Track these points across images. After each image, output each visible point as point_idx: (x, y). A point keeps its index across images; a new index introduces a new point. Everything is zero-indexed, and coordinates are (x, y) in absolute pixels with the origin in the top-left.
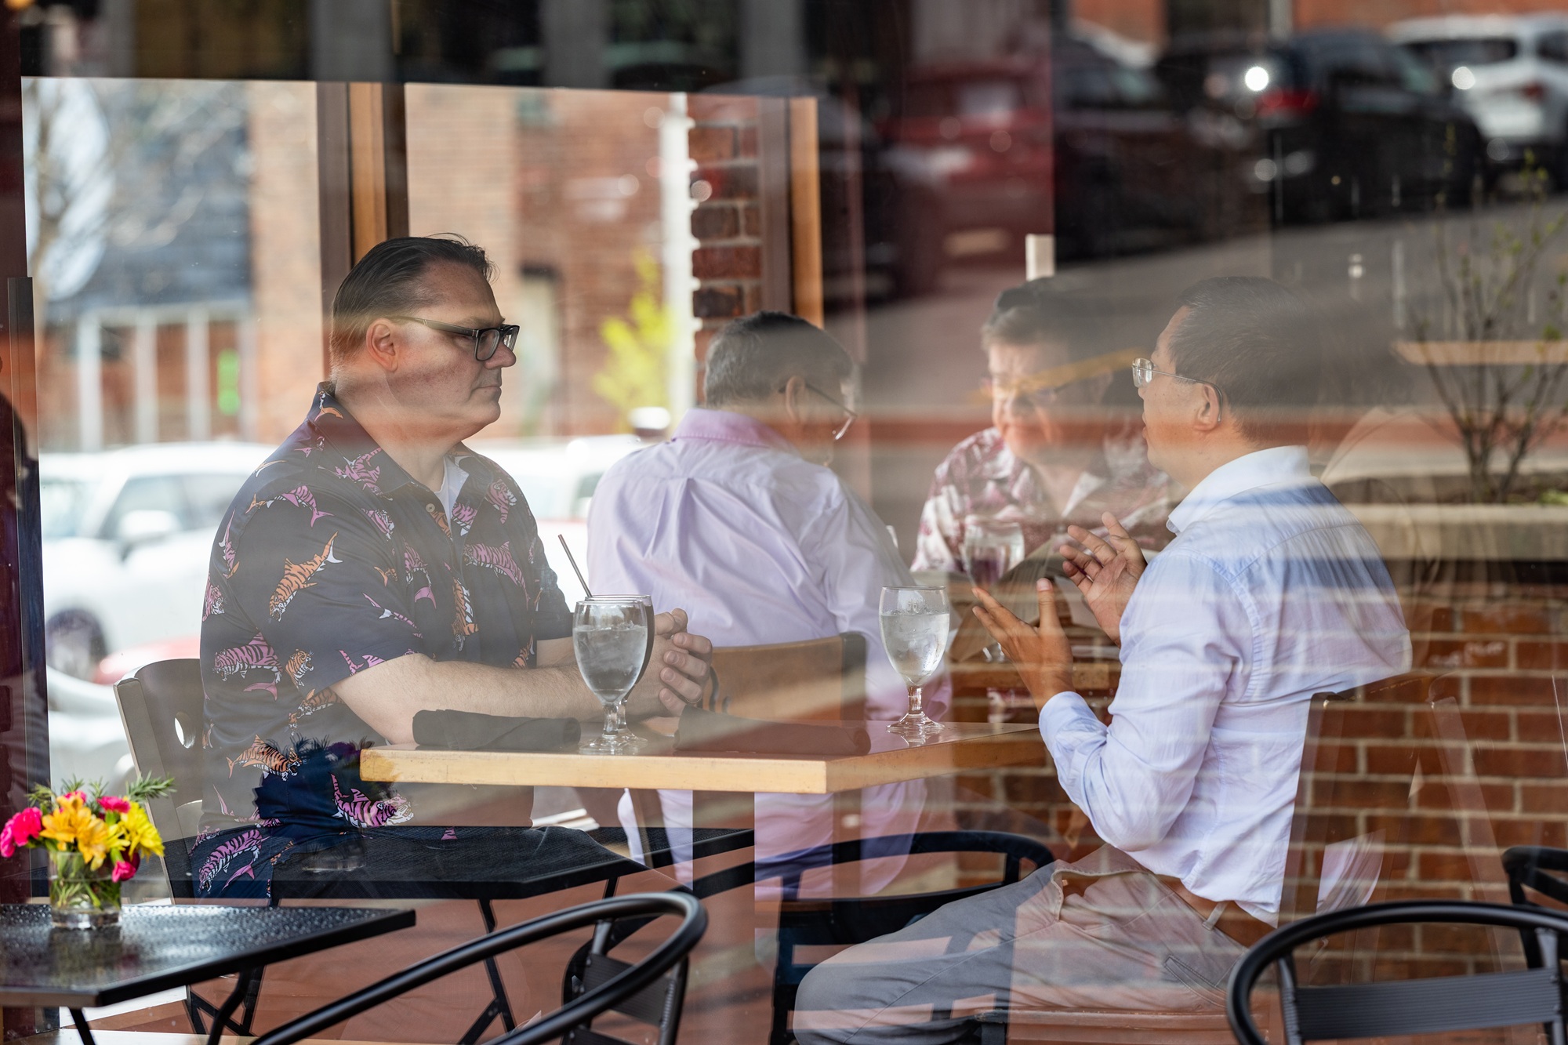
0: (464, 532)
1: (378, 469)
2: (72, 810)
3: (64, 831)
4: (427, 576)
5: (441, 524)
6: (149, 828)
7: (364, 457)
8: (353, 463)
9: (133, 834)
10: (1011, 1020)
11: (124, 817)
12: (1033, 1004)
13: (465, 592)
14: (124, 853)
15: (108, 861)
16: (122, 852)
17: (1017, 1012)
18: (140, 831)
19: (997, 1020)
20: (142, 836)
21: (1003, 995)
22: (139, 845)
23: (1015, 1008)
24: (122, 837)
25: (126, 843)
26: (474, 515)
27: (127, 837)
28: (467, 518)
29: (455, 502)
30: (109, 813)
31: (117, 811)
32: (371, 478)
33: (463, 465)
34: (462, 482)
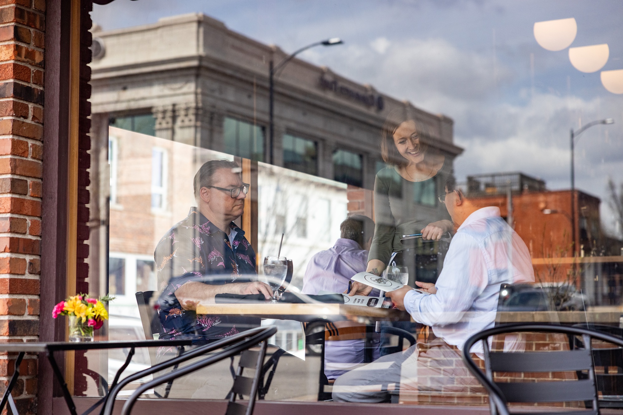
0: (236, 248)
1: (209, 227)
2: (75, 301)
3: (71, 308)
4: (222, 259)
5: (229, 246)
6: (103, 310)
7: (205, 224)
8: (201, 226)
9: (97, 311)
10: (400, 394)
11: (95, 306)
12: (408, 388)
13: (237, 265)
14: (94, 318)
15: (87, 320)
16: (92, 317)
17: (403, 391)
18: (100, 310)
19: (396, 393)
20: (100, 312)
21: (398, 385)
22: (99, 315)
23: (402, 390)
24: (93, 312)
25: (94, 314)
26: (239, 243)
27: (95, 312)
28: (237, 244)
29: (233, 240)
30: (89, 304)
31: (92, 303)
32: (207, 230)
33: (236, 230)
34: (236, 234)
